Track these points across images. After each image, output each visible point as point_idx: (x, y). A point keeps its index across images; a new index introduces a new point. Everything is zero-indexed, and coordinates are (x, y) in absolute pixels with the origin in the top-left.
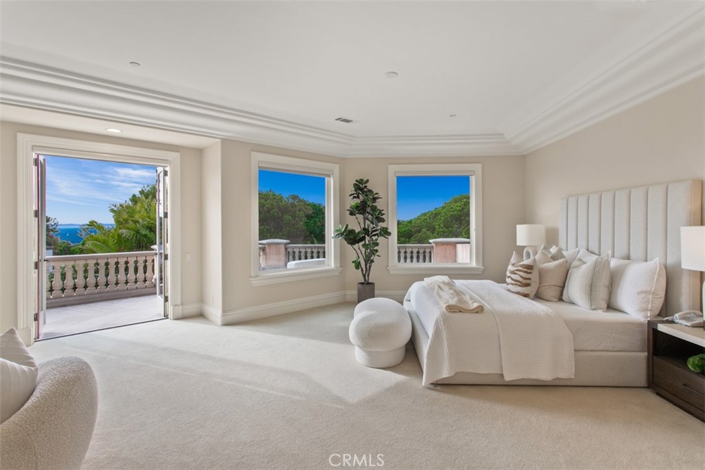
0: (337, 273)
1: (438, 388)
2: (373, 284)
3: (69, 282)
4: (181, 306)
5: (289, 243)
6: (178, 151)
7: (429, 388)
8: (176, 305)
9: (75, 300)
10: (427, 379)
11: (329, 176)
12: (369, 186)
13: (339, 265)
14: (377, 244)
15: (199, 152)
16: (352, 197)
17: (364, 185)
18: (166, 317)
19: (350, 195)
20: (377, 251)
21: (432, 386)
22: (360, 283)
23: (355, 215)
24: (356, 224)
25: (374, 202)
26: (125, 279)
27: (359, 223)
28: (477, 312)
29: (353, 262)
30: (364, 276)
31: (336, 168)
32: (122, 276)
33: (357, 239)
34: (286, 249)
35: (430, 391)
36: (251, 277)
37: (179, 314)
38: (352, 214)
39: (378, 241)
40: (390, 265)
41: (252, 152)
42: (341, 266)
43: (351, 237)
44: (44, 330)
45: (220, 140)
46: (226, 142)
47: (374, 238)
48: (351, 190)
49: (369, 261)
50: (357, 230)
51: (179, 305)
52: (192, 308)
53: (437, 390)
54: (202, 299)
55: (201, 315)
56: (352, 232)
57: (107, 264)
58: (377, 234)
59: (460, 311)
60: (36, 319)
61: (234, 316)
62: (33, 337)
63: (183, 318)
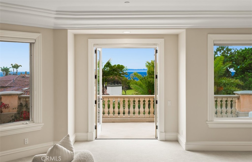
4: (164, 133)
6: (163, 38)
8: (161, 132)
9: (118, 120)
15: (177, 36)
18: (156, 138)
37: (164, 139)
41: (208, 35)
45: (185, 30)
46: (189, 31)
51: (163, 132)
52: (171, 136)
55: (176, 141)
60: (96, 128)
61: (193, 145)
62: (94, 137)
63: (166, 141)
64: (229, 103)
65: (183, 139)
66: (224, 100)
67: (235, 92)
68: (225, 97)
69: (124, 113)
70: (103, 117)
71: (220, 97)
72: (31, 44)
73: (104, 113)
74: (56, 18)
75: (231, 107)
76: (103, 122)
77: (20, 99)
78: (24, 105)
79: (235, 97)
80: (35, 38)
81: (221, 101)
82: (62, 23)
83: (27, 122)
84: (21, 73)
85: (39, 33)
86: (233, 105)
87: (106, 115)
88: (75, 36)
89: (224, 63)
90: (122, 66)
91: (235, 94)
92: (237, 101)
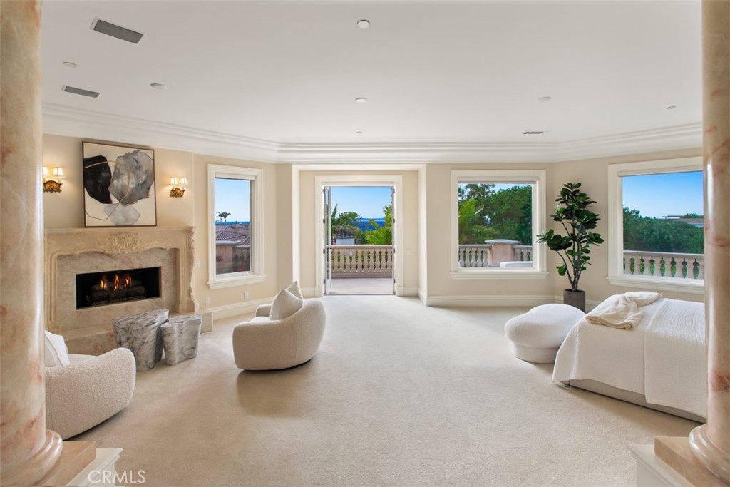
0: (544, 277)
1: (569, 389)
2: (583, 293)
3: (348, 263)
5: (519, 244)
6: (401, 175)
7: (559, 386)
8: (400, 286)
10: (556, 376)
11: (534, 182)
12: (581, 189)
13: (545, 270)
14: (587, 252)
15: (416, 172)
16: (559, 202)
17: (574, 189)
18: (394, 293)
19: (557, 200)
20: (588, 258)
21: (563, 386)
22: (567, 290)
23: (560, 220)
24: (563, 229)
25: (585, 207)
26: (379, 264)
27: (566, 229)
28: (624, 328)
29: (558, 268)
30: (573, 283)
31: (542, 174)
32: (378, 262)
33: (562, 244)
34: (513, 250)
35: (561, 390)
36: (451, 271)
37: (402, 293)
38: (557, 219)
39: (588, 248)
40: (610, 274)
41: (452, 171)
42: (548, 271)
43: (555, 243)
44: (329, 291)
45: (425, 165)
46: (431, 166)
47: (583, 245)
48: (558, 195)
49: (578, 267)
50: (564, 234)
51: (402, 287)
52: (410, 291)
53: (568, 391)
54: (418, 285)
55: (416, 296)
56: (558, 237)
57: (375, 252)
58: (586, 241)
59: (603, 324)
60: (324, 283)
61: (436, 300)
62: (323, 293)
63: (405, 296)
64: (479, 254)
65: (424, 293)
66: (474, 250)
67: (486, 241)
68: (474, 247)
69: (351, 267)
70: (332, 273)
71: (468, 247)
72: (251, 181)
73: (333, 267)
74: (280, 151)
75: (482, 257)
76: (332, 278)
77: (234, 250)
78: (239, 257)
79: (486, 247)
80: (255, 174)
81: (470, 252)
82: (286, 157)
83: (247, 272)
84: (231, 223)
85: (260, 168)
86: (484, 256)
87: (336, 269)
88: (301, 172)
89: (476, 206)
90: (355, 213)
91: (486, 243)
92: (488, 252)
